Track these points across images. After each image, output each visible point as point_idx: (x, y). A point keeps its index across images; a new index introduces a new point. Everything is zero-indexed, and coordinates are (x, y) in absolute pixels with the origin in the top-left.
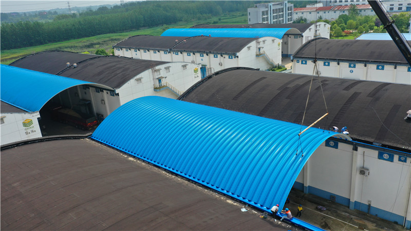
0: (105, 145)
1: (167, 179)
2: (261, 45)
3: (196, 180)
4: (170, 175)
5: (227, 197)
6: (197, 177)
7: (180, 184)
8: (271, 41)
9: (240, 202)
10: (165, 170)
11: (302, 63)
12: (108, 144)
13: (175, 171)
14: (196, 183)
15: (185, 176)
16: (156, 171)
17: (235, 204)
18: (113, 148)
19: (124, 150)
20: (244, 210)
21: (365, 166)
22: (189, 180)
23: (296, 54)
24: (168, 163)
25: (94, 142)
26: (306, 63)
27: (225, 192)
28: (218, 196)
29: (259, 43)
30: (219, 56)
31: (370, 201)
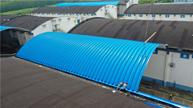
0: (25, 59)
1: (63, 76)
2: (107, 9)
3: (81, 76)
4: (65, 74)
5: (102, 84)
7: (72, 79)
8: (112, 7)
9: (110, 86)
10: (62, 71)
11: (129, 16)
12: (26, 59)
13: (68, 71)
14: (81, 77)
15: (74, 74)
16: (56, 72)
17: (108, 88)
18: (29, 61)
19: (36, 62)
20: (114, 91)
21: (173, 62)
22: (77, 76)
23: (125, 12)
24: (63, 67)
25: (17, 58)
26: (130, 16)
27: (100, 81)
28: (96, 84)
29: (106, 7)
30: (86, 14)
31: (175, 81)
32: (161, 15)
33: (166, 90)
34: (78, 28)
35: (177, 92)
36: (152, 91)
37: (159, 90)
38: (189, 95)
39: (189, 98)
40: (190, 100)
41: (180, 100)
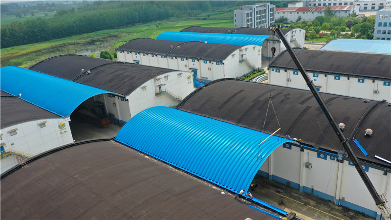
0: (126, 145)
1: (173, 172)
2: (244, 52)
3: (192, 173)
4: (175, 169)
5: (213, 184)
6: (193, 171)
7: (182, 176)
8: (253, 49)
9: (221, 187)
10: (171, 165)
11: (276, 71)
12: (128, 145)
13: (178, 166)
14: (192, 175)
15: (185, 170)
16: (165, 166)
17: (218, 189)
18: (132, 148)
19: (140, 150)
20: (223, 193)
21: (309, 162)
22: (187, 173)
23: (271, 64)
25: (118, 143)
26: (279, 72)
27: (211, 181)
28: (206, 184)
29: (241, 51)
30: (208, 62)
31: (313, 186)
32: (327, 75)
33: (301, 197)
34: (192, 98)
35: (314, 200)
36: (281, 197)
37: (291, 196)
38: (327, 205)
39: (326, 209)
40: (326, 211)
41: (314, 210)
